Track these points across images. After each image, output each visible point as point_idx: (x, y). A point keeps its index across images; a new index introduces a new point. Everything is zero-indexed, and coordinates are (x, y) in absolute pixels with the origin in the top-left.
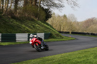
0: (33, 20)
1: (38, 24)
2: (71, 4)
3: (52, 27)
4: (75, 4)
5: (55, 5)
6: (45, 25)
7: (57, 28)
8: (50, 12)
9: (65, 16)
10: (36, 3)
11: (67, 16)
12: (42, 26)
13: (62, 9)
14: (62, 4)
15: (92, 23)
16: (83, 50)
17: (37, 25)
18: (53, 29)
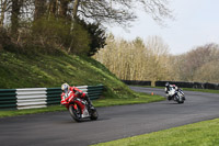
0: (58, 53)
1: (72, 64)
2: (153, 10)
3: (108, 71)
4: (163, 11)
5: (112, 15)
6: (89, 65)
7: (120, 73)
8: (100, 32)
9: (138, 42)
10: (66, 9)
11: (145, 42)
12: (82, 68)
13: (132, 23)
14: (130, 11)
15: (207, 58)
16: (185, 127)
17: (70, 66)
18: (110, 74)
